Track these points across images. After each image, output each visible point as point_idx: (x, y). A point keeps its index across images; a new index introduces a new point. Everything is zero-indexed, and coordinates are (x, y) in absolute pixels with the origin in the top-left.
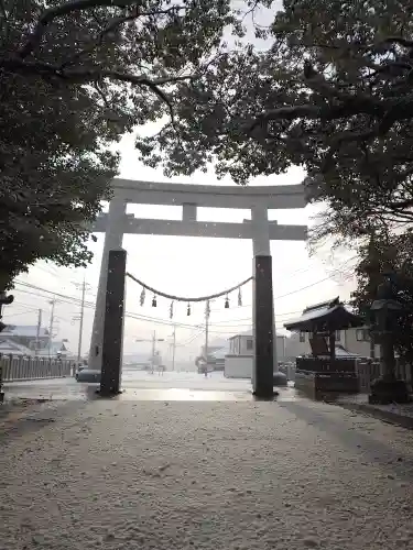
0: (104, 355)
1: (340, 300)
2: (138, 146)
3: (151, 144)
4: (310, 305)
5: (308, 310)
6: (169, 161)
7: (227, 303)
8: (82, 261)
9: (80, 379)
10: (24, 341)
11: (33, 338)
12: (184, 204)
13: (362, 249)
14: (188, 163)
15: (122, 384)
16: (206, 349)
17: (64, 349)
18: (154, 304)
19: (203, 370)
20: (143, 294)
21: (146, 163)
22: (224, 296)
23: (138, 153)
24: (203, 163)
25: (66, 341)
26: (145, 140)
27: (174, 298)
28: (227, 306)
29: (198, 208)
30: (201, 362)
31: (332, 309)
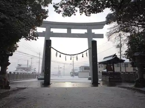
0: (45, 72)
1: (116, 55)
2: (54, 6)
3: (58, 6)
4: (106, 57)
5: (105, 58)
6: (64, 12)
7: (83, 56)
8: (35, 38)
9: (39, 79)
10: (24, 69)
11: (26, 68)
12: (67, 28)
13: (128, 37)
14: (69, 13)
15: (51, 81)
16: (73, 70)
17: (35, 71)
18: (60, 56)
19: (72, 76)
20: (57, 53)
21: (57, 12)
22: (82, 54)
23: (54, 9)
24: (74, 12)
25: (35, 68)
26: (56, 5)
27: (66, 54)
28: (83, 57)
29: (72, 29)
30: (72, 74)
31: (113, 58)
